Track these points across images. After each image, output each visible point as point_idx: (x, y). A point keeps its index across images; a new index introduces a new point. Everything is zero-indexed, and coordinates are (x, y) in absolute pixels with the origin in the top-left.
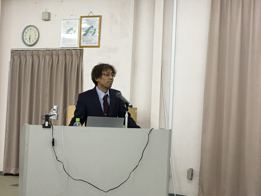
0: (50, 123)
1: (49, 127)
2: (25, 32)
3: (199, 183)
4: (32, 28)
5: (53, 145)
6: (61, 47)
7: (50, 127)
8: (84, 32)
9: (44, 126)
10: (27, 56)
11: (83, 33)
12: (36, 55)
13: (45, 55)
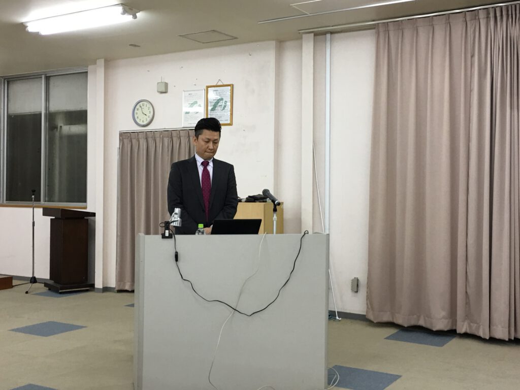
0: (171, 232)
1: (170, 236)
2: (136, 109)
3: (367, 296)
4: (145, 103)
5: (177, 259)
6: (182, 126)
7: (172, 238)
8: (211, 106)
9: (164, 237)
10: (140, 140)
11: (210, 108)
12: (152, 137)
13: (163, 137)
